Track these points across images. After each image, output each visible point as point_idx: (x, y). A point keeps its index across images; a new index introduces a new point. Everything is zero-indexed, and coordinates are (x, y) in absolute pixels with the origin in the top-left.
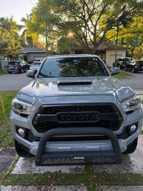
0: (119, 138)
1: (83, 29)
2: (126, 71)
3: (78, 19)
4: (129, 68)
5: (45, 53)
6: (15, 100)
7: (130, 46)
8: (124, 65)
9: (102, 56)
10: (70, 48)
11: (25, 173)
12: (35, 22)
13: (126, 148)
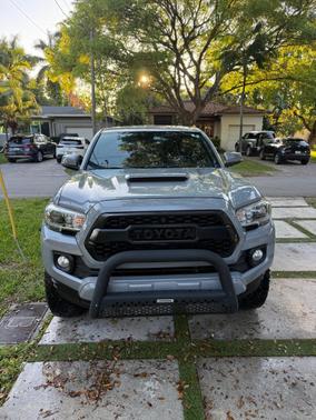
0: (232, 270)
1: (172, 68)
2: (263, 159)
3: (162, 48)
4: (269, 153)
5: (89, 118)
6: (51, 207)
7: (272, 108)
8: (259, 148)
9: (212, 127)
10: (143, 110)
11: (65, 342)
12: (68, 51)
13: (245, 288)
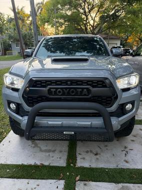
13: (120, 127)
